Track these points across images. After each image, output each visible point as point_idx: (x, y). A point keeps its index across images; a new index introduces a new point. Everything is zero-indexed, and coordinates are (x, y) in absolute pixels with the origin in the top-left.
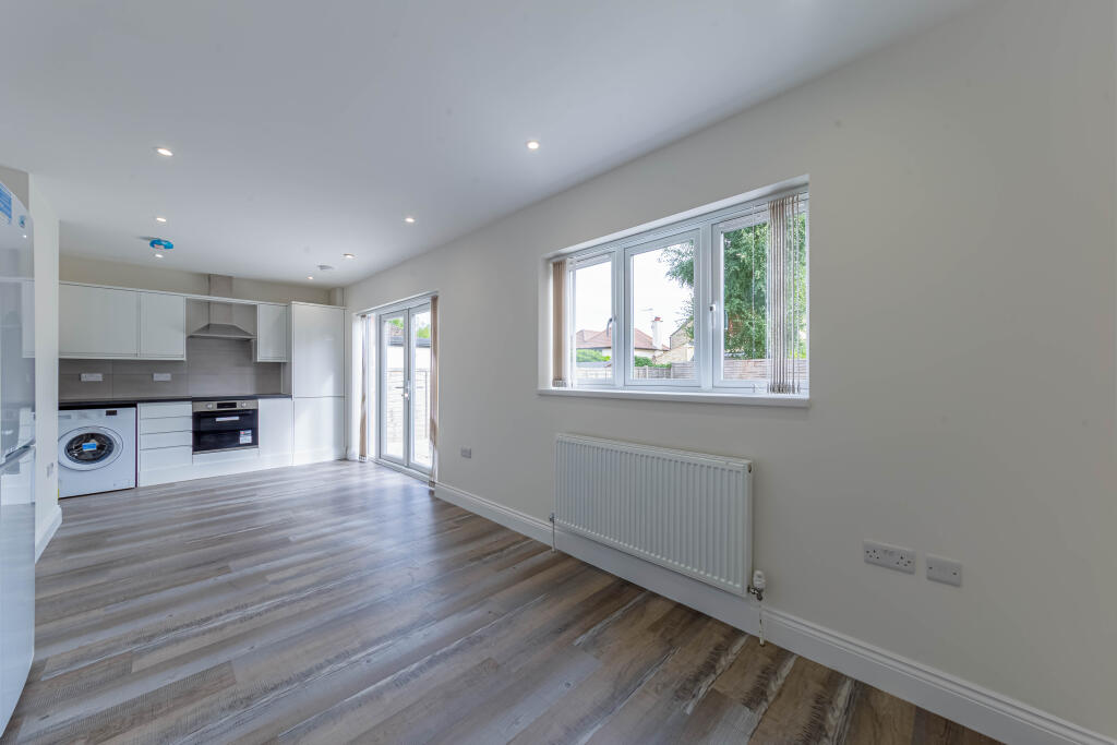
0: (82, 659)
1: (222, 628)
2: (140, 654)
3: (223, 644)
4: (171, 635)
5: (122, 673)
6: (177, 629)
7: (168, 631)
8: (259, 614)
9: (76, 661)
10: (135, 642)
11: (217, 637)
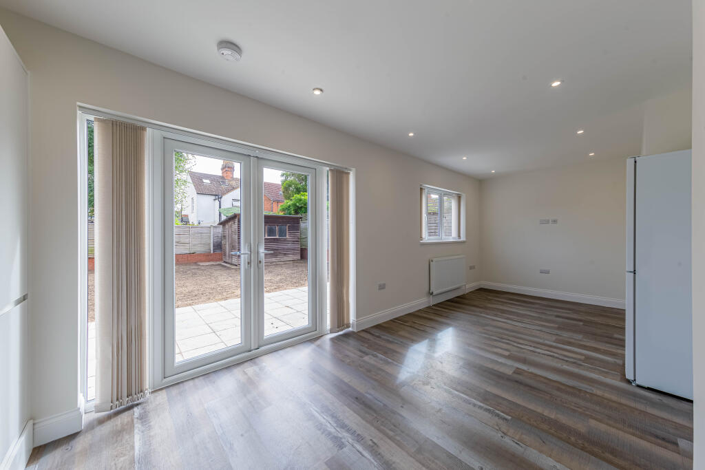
0: (603, 371)
1: (548, 351)
2: (580, 360)
3: (551, 346)
4: (566, 359)
5: (588, 359)
6: (563, 360)
7: (567, 361)
8: (531, 346)
9: (607, 373)
10: (581, 365)
11: (551, 349)
